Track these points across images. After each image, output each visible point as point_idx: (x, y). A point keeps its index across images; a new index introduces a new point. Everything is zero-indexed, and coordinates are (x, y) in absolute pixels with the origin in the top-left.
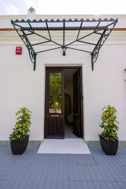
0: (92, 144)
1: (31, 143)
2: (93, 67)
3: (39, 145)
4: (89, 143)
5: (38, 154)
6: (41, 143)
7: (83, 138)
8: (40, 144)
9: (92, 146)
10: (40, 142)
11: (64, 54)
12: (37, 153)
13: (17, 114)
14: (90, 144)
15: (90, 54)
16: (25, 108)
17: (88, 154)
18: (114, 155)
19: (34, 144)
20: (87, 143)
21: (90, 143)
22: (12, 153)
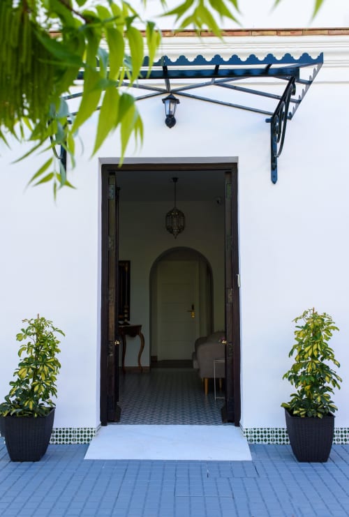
0: (265, 440)
1: (58, 438)
2: (274, 168)
3: (87, 442)
4: (255, 436)
5: (86, 460)
6: (92, 436)
7: (238, 424)
8: (88, 440)
9: (264, 446)
10: (88, 432)
11: (171, 121)
12: (85, 458)
13: (19, 337)
14: (259, 440)
15: (267, 121)
16: (43, 319)
17: (242, 462)
18: (321, 462)
19: (67, 440)
20: (247, 436)
21: (257, 434)
22: (8, 455)
